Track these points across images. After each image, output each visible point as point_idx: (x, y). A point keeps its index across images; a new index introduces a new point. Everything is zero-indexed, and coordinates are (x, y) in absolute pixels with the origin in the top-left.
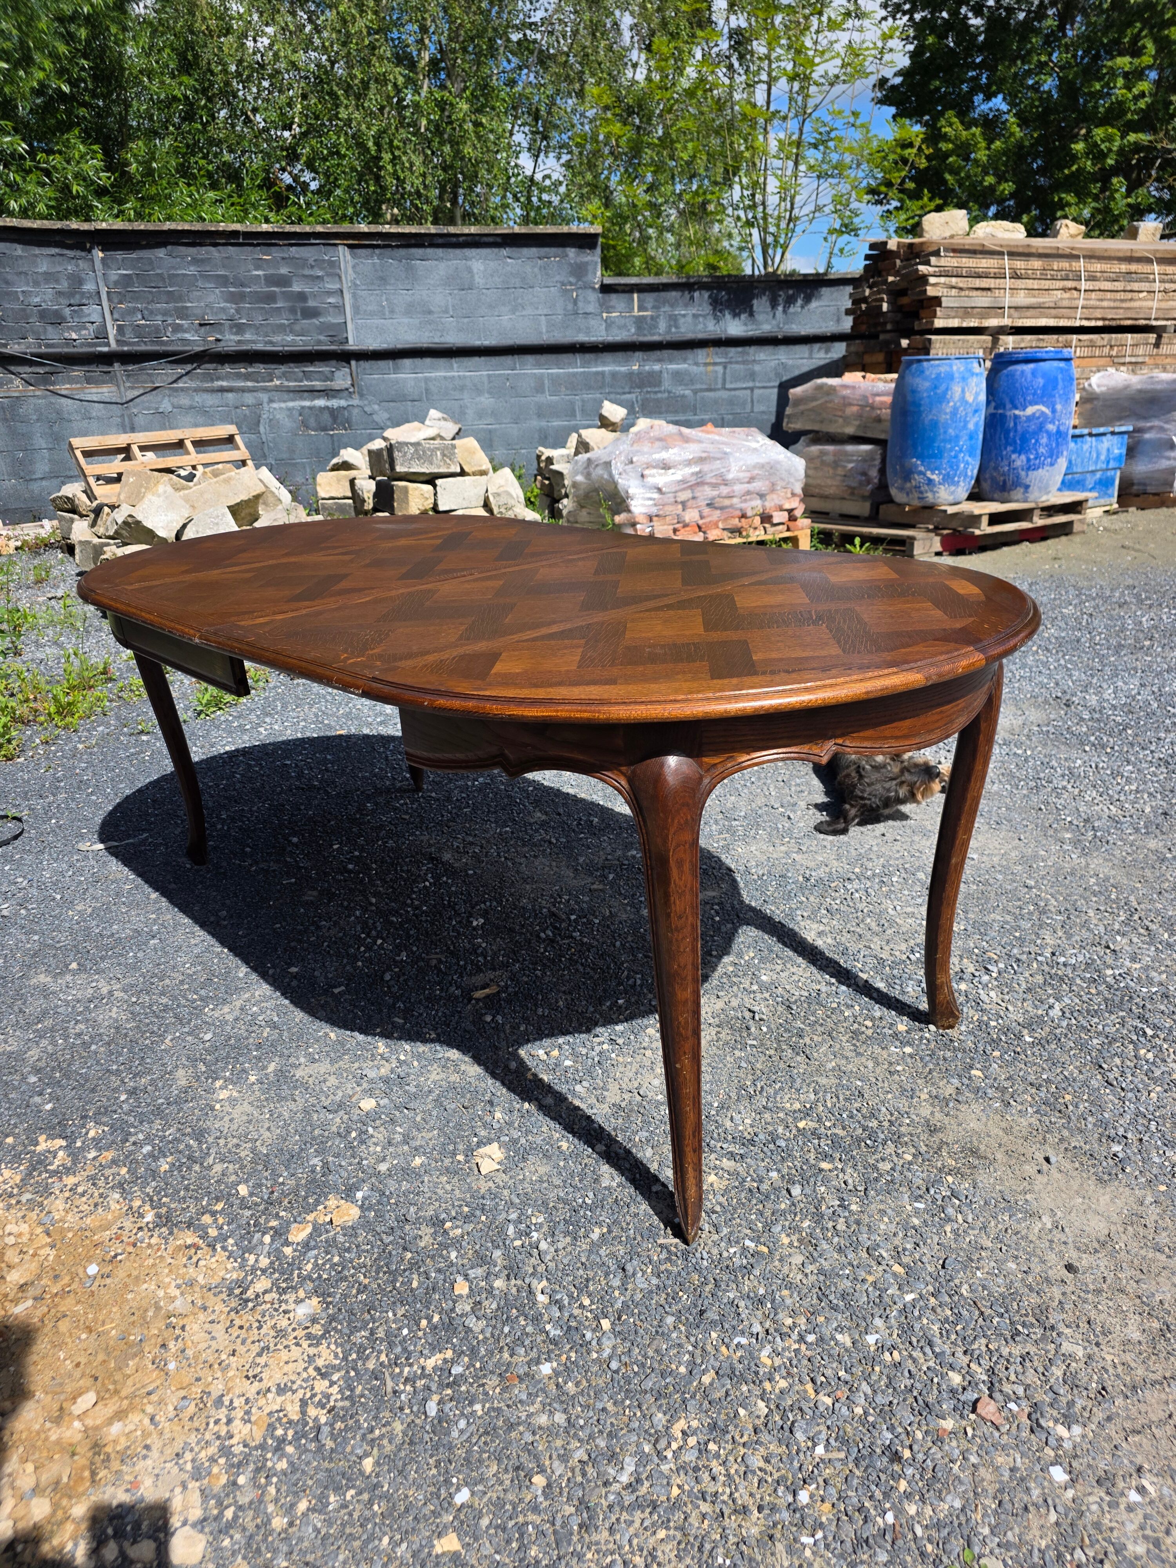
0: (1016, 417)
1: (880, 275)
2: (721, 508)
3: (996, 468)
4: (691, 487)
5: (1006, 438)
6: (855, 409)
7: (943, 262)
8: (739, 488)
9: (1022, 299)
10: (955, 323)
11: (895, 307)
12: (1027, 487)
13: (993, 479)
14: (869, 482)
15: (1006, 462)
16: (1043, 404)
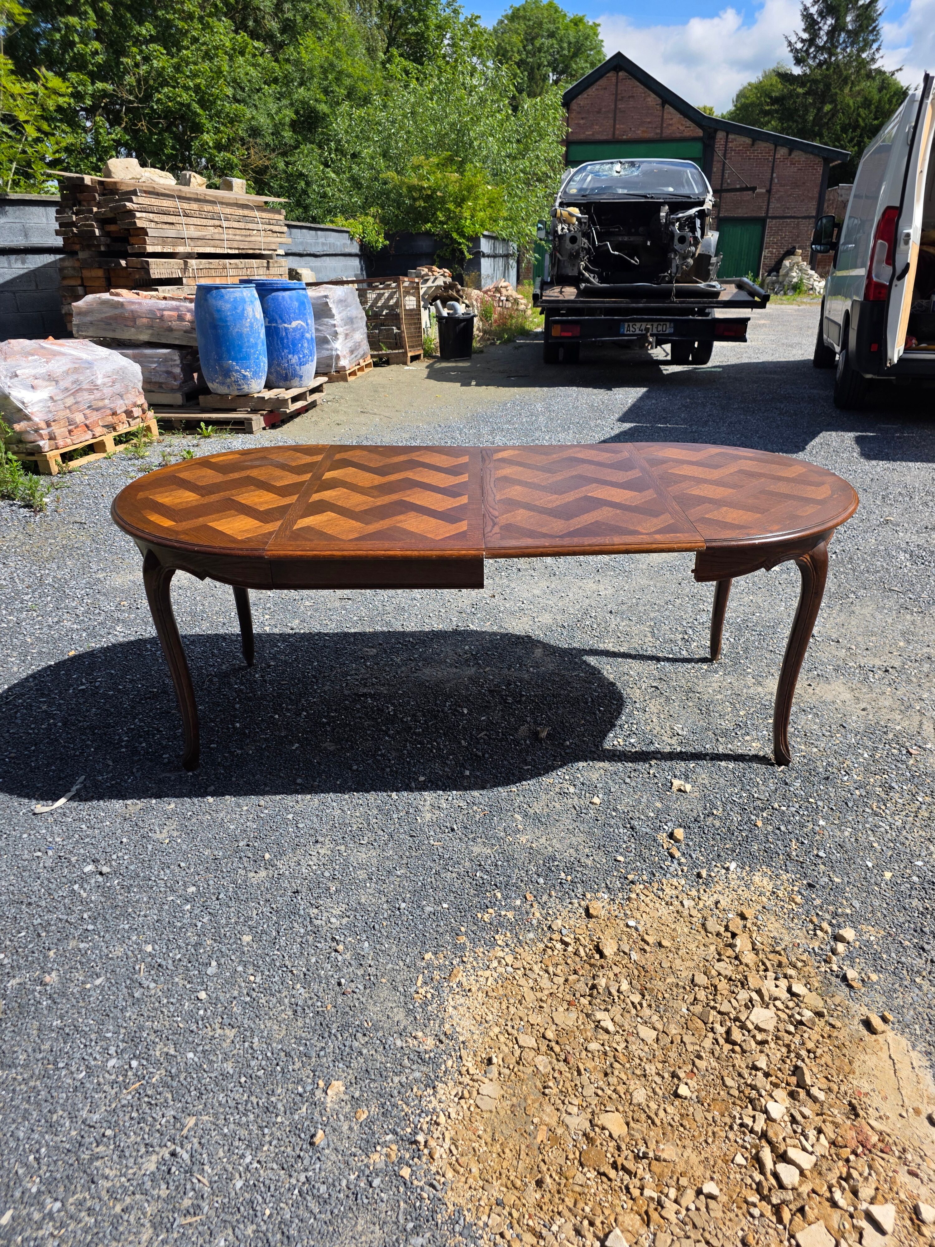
0: (286, 329)
1: (80, 204)
2: (97, 410)
3: (279, 365)
4: (73, 394)
5: (282, 344)
6: (145, 320)
7: (141, 200)
8: (107, 391)
9: (193, 232)
10: (158, 249)
11: (105, 233)
12: (301, 377)
13: (277, 372)
14: (175, 378)
15: (285, 361)
16: (301, 319)
